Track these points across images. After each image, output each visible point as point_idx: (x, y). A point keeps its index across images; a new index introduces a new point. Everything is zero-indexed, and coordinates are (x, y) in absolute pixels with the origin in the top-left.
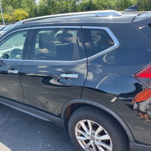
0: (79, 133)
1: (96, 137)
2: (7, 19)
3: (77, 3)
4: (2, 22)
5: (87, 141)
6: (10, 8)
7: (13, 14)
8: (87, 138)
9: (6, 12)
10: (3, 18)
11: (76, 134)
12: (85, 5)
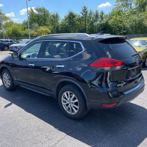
0: (63, 101)
1: (71, 101)
2: (32, 34)
3: (94, 24)
4: (28, 36)
5: (67, 105)
6: (36, 25)
7: (38, 30)
8: (67, 103)
9: (32, 29)
10: (29, 33)
11: (62, 101)
12: (101, 25)
